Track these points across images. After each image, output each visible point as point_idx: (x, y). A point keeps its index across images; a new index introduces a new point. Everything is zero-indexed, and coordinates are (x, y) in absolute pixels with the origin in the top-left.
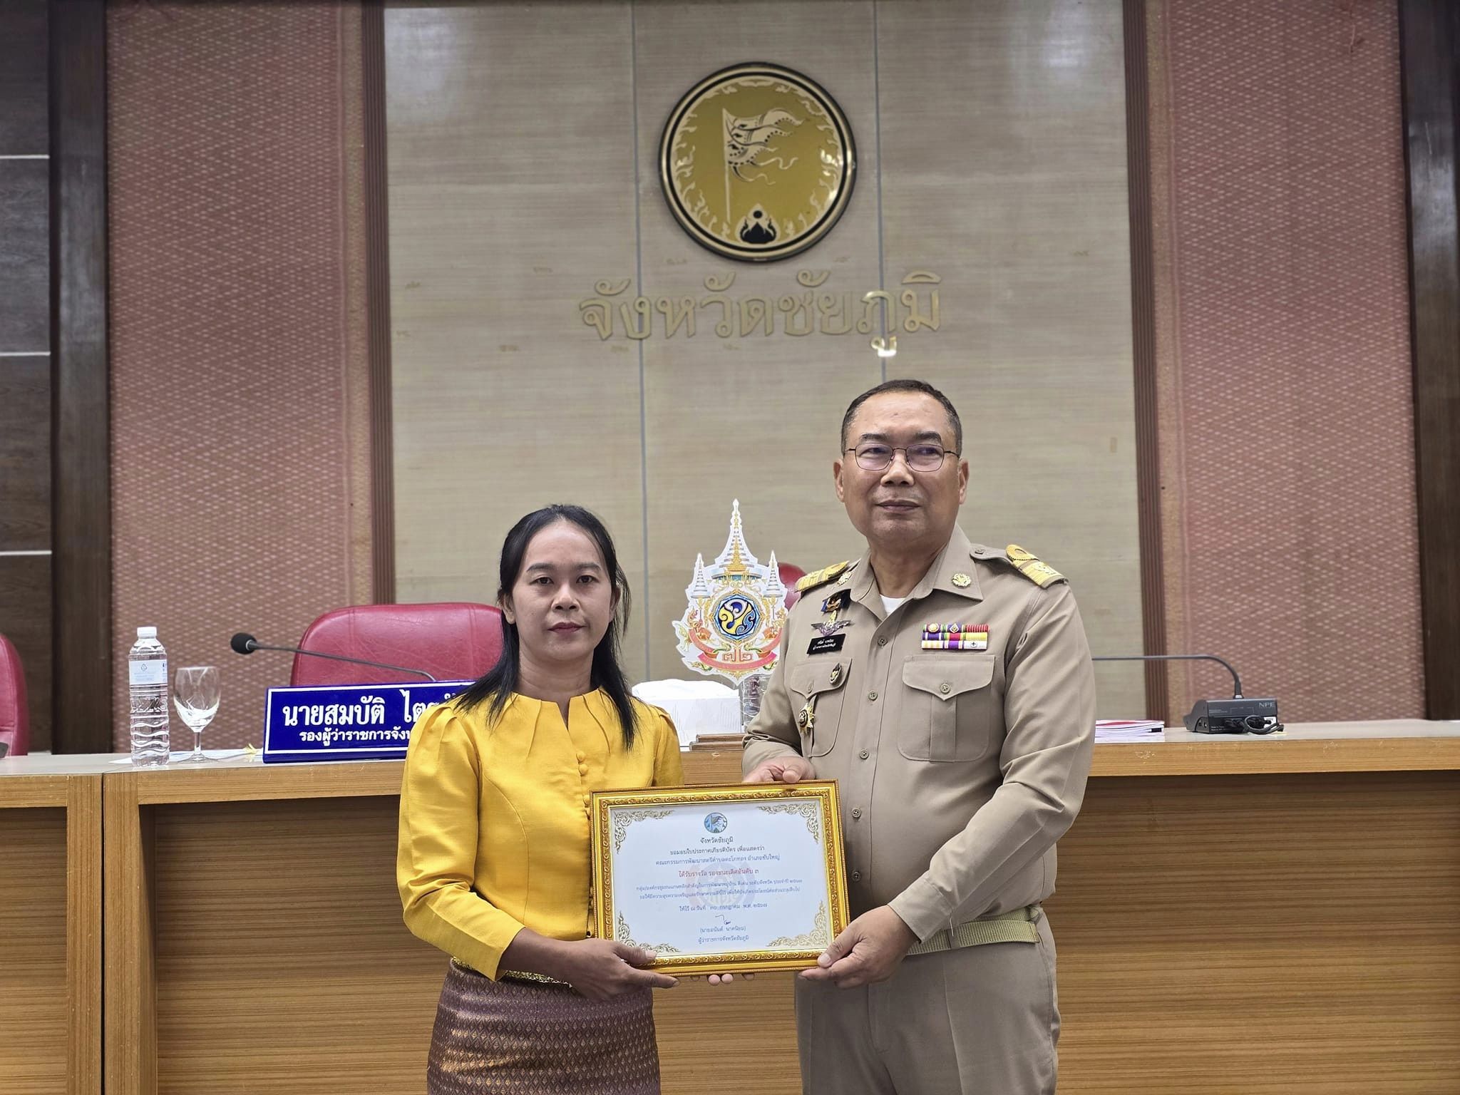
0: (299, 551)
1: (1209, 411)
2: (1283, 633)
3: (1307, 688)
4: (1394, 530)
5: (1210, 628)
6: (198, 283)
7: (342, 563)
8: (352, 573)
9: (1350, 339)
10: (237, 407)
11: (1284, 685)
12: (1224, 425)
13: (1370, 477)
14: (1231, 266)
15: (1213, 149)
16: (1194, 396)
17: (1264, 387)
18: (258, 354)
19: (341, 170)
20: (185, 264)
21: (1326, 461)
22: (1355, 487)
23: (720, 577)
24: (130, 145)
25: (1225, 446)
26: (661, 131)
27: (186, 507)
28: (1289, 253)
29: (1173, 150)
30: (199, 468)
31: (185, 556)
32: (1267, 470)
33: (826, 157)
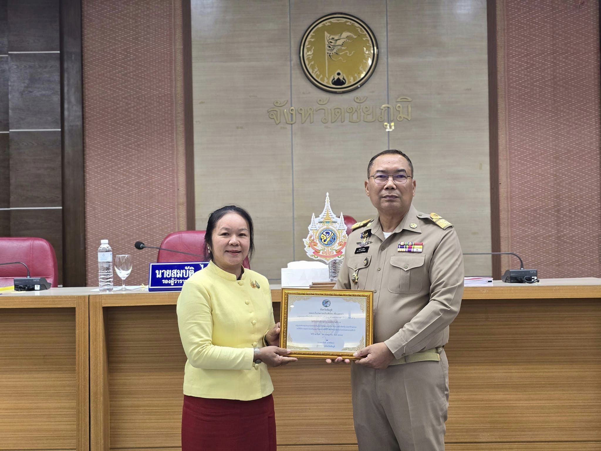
0: (158, 208)
1: (519, 153)
2: (548, 242)
3: (557, 264)
4: (593, 201)
5: (518, 240)
6: (118, 102)
7: (174, 212)
8: (178, 216)
9: (576, 124)
10: (134, 151)
11: (548, 263)
12: (525, 159)
13: (584, 179)
14: (529, 94)
15: (522, 47)
16: (513, 147)
17: (542, 143)
18: (142, 130)
19: (174, 57)
20: (113, 94)
21: (566, 173)
22: (578, 184)
23: (321, 222)
24: (91, 47)
25: (525, 167)
26: (300, 41)
27: (114, 190)
28: (552, 89)
29: (506, 47)
30: (119, 175)
31: (114, 209)
32: (542, 177)
33: (366, 51)
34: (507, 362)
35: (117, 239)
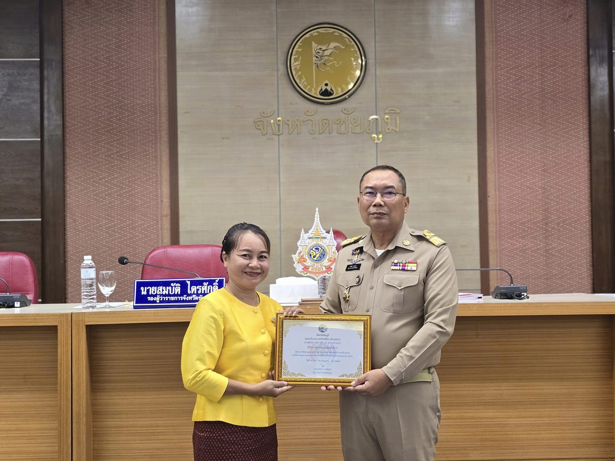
0: (140, 220)
1: (507, 165)
2: (536, 255)
3: (546, 277)
4: (581, 214)
5: (507, 253)
6: (100, 111)
7: (158, 225)
8: (162, 229)
9: (565, 137)
10: (116, 161)
11: (536, 276)
12: (514, 171)
13: (572, 193)
14: (517, 107)
15: (511, 59)
16: (501, 159)
17: (530, 156)
18: (124, 140)
19: (157, 65)
20: (95, 103)
21: (554, 186)
22: (566, 197)
23: (311, 238)
24: (72, 55)
25: (514, 180)
26: (288, 51)
27: (95, 202)
28: (541, 102)
29: (494, 60)
30: (100, 186)
31: (95, 221)
32: (531, 189)
33: (354, 62)
34: (497, 379)
35: (98, 252)
